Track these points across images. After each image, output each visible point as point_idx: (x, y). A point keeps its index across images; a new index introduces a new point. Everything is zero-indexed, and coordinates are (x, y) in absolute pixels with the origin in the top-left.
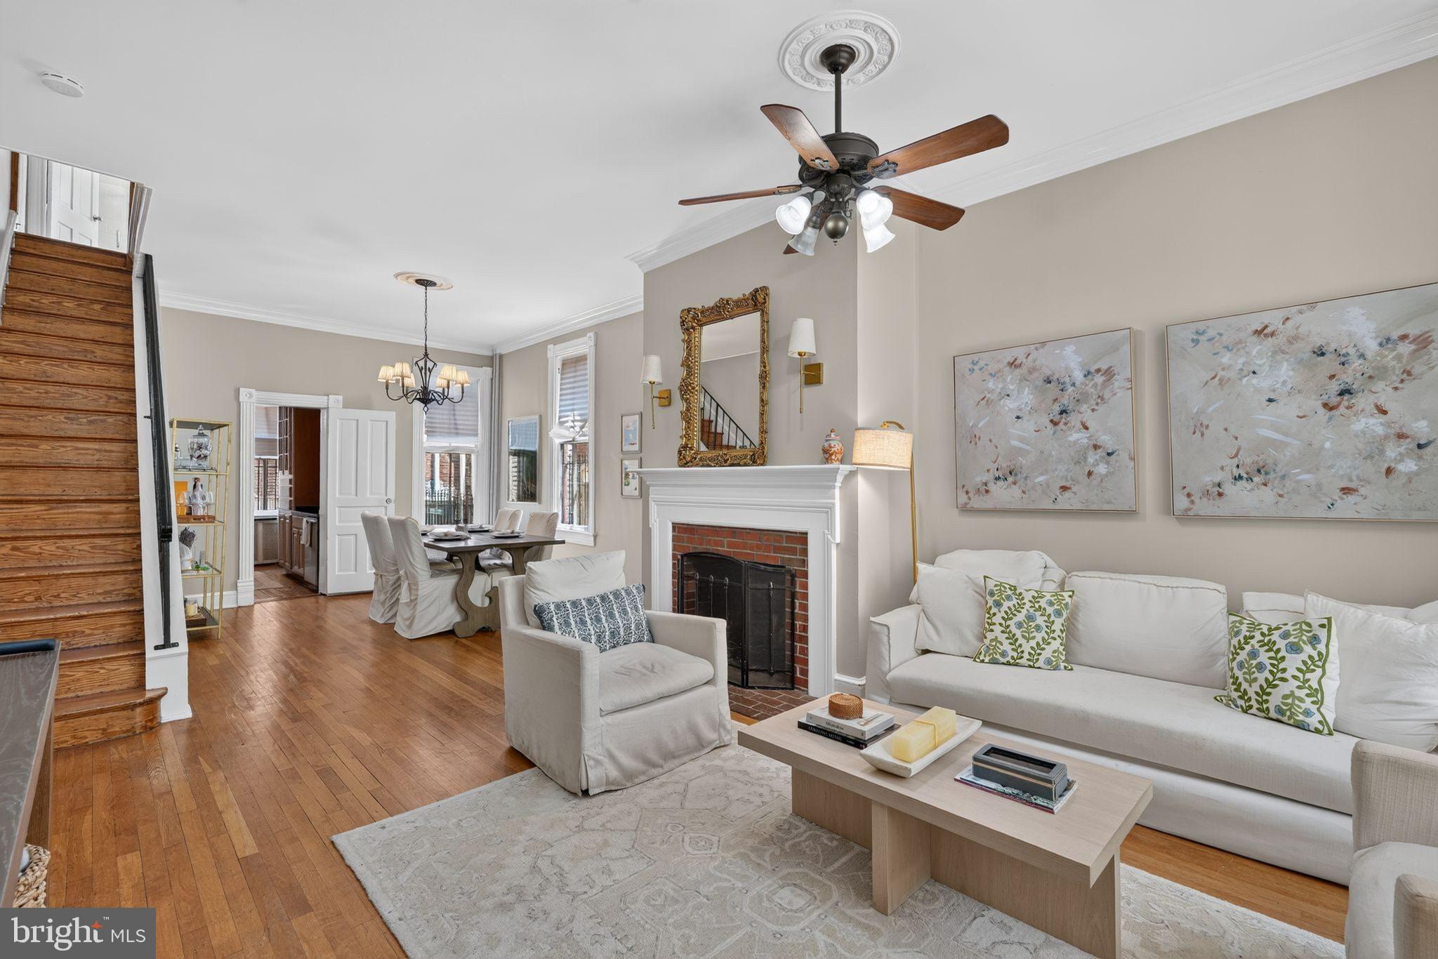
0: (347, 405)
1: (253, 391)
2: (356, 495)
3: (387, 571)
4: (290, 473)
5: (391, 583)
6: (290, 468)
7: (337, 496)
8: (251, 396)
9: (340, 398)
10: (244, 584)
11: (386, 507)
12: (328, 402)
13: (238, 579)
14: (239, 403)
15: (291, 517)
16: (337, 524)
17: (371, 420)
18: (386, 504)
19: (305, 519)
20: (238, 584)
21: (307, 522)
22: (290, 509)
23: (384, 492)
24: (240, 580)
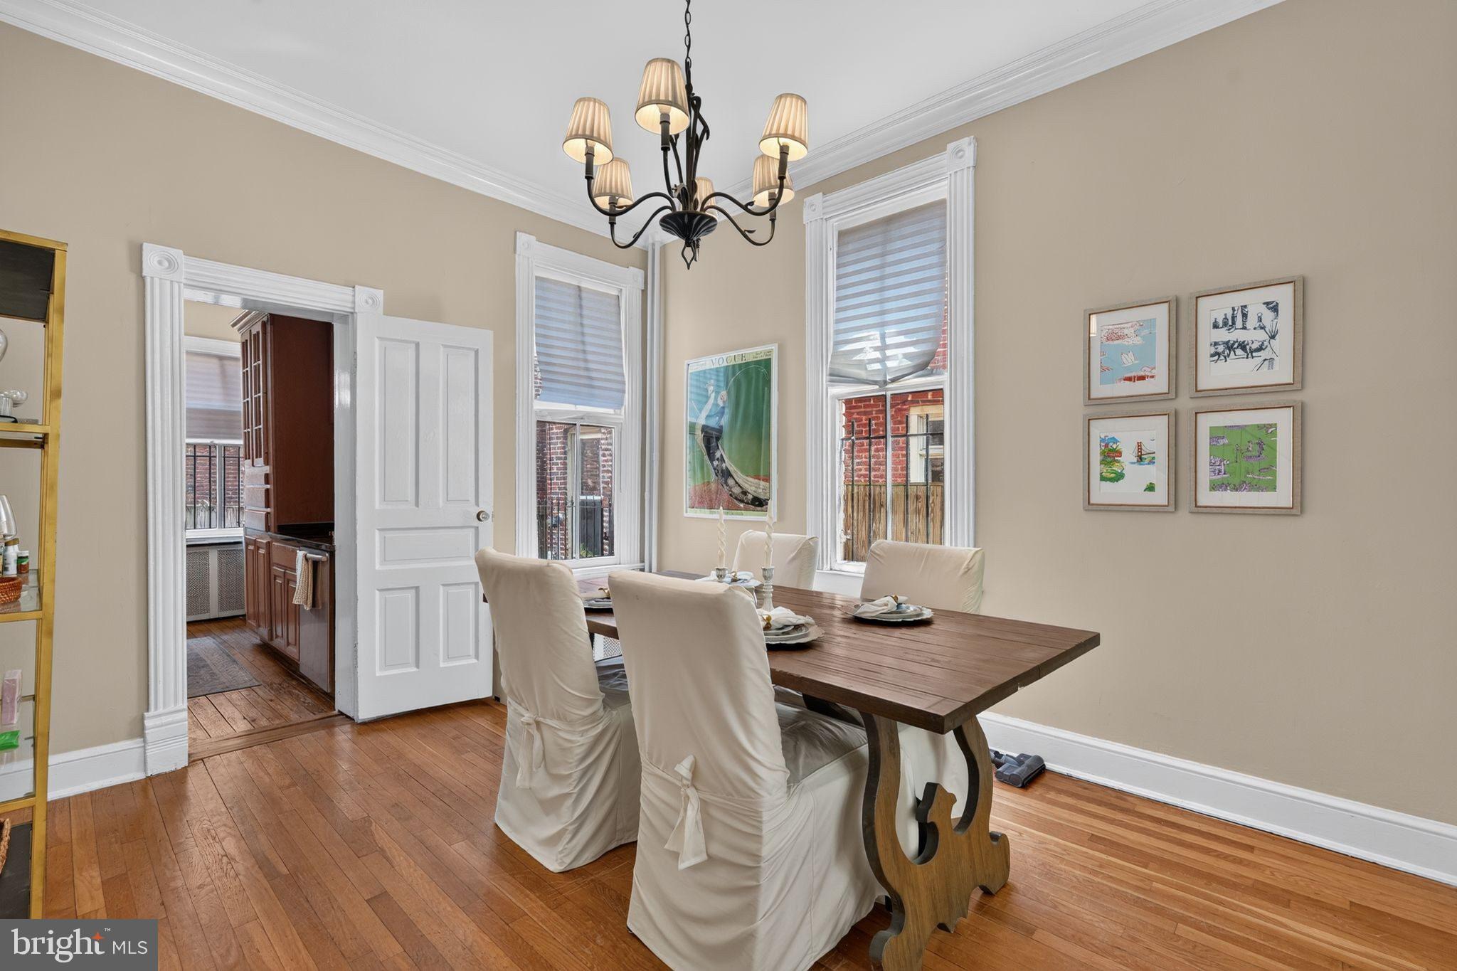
0: (393, 308)
1: (177, 254)
2: (417, 504)
3: (561, 717)
4: (267, 463)
5: (579, 751)
6: (267, 453)
7: (377, 506)
8: (172, 264)
9: (380, 294)
10: (165, 719)
11: (477, 528)
12: (354, 302)
13: (148, 710)
14: (143, 279)
15: (269, 543)
16: (378, 567)
17: (445, 346)
18: (476, 523)
19: (300, 554)
20: (148, 723)
21: (307, 559)
22: (268, 529)
23: (472, 499)
24: (152, 712)
